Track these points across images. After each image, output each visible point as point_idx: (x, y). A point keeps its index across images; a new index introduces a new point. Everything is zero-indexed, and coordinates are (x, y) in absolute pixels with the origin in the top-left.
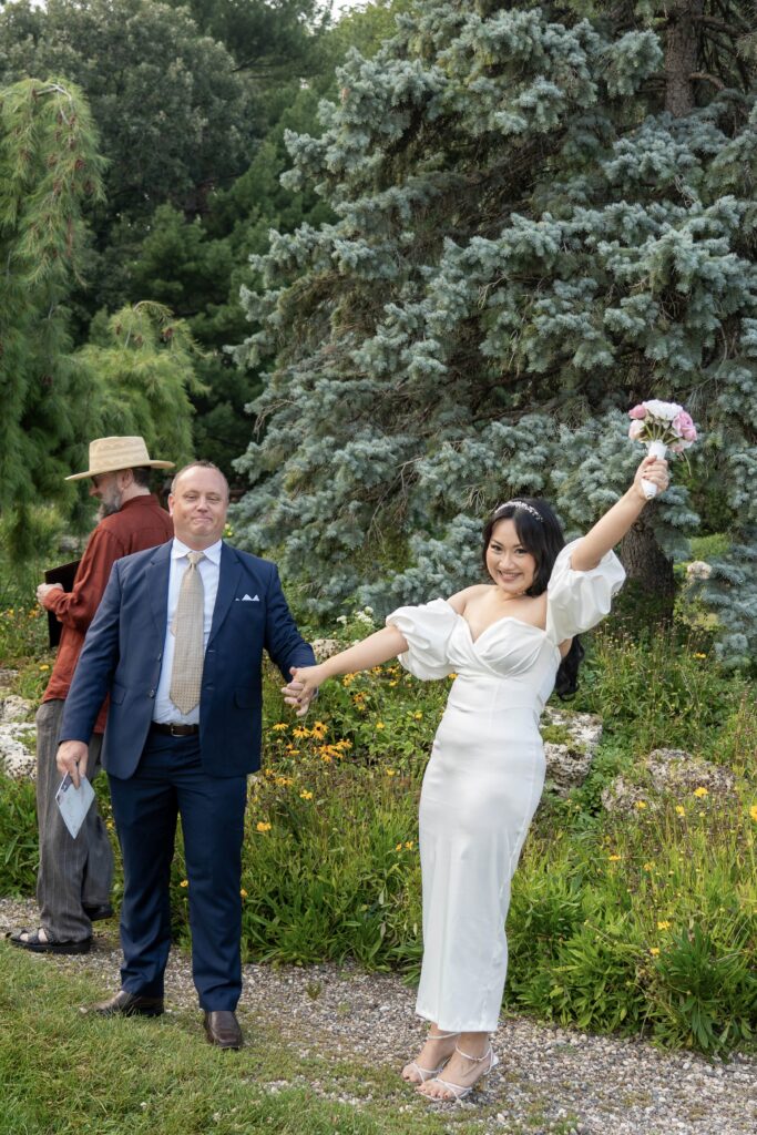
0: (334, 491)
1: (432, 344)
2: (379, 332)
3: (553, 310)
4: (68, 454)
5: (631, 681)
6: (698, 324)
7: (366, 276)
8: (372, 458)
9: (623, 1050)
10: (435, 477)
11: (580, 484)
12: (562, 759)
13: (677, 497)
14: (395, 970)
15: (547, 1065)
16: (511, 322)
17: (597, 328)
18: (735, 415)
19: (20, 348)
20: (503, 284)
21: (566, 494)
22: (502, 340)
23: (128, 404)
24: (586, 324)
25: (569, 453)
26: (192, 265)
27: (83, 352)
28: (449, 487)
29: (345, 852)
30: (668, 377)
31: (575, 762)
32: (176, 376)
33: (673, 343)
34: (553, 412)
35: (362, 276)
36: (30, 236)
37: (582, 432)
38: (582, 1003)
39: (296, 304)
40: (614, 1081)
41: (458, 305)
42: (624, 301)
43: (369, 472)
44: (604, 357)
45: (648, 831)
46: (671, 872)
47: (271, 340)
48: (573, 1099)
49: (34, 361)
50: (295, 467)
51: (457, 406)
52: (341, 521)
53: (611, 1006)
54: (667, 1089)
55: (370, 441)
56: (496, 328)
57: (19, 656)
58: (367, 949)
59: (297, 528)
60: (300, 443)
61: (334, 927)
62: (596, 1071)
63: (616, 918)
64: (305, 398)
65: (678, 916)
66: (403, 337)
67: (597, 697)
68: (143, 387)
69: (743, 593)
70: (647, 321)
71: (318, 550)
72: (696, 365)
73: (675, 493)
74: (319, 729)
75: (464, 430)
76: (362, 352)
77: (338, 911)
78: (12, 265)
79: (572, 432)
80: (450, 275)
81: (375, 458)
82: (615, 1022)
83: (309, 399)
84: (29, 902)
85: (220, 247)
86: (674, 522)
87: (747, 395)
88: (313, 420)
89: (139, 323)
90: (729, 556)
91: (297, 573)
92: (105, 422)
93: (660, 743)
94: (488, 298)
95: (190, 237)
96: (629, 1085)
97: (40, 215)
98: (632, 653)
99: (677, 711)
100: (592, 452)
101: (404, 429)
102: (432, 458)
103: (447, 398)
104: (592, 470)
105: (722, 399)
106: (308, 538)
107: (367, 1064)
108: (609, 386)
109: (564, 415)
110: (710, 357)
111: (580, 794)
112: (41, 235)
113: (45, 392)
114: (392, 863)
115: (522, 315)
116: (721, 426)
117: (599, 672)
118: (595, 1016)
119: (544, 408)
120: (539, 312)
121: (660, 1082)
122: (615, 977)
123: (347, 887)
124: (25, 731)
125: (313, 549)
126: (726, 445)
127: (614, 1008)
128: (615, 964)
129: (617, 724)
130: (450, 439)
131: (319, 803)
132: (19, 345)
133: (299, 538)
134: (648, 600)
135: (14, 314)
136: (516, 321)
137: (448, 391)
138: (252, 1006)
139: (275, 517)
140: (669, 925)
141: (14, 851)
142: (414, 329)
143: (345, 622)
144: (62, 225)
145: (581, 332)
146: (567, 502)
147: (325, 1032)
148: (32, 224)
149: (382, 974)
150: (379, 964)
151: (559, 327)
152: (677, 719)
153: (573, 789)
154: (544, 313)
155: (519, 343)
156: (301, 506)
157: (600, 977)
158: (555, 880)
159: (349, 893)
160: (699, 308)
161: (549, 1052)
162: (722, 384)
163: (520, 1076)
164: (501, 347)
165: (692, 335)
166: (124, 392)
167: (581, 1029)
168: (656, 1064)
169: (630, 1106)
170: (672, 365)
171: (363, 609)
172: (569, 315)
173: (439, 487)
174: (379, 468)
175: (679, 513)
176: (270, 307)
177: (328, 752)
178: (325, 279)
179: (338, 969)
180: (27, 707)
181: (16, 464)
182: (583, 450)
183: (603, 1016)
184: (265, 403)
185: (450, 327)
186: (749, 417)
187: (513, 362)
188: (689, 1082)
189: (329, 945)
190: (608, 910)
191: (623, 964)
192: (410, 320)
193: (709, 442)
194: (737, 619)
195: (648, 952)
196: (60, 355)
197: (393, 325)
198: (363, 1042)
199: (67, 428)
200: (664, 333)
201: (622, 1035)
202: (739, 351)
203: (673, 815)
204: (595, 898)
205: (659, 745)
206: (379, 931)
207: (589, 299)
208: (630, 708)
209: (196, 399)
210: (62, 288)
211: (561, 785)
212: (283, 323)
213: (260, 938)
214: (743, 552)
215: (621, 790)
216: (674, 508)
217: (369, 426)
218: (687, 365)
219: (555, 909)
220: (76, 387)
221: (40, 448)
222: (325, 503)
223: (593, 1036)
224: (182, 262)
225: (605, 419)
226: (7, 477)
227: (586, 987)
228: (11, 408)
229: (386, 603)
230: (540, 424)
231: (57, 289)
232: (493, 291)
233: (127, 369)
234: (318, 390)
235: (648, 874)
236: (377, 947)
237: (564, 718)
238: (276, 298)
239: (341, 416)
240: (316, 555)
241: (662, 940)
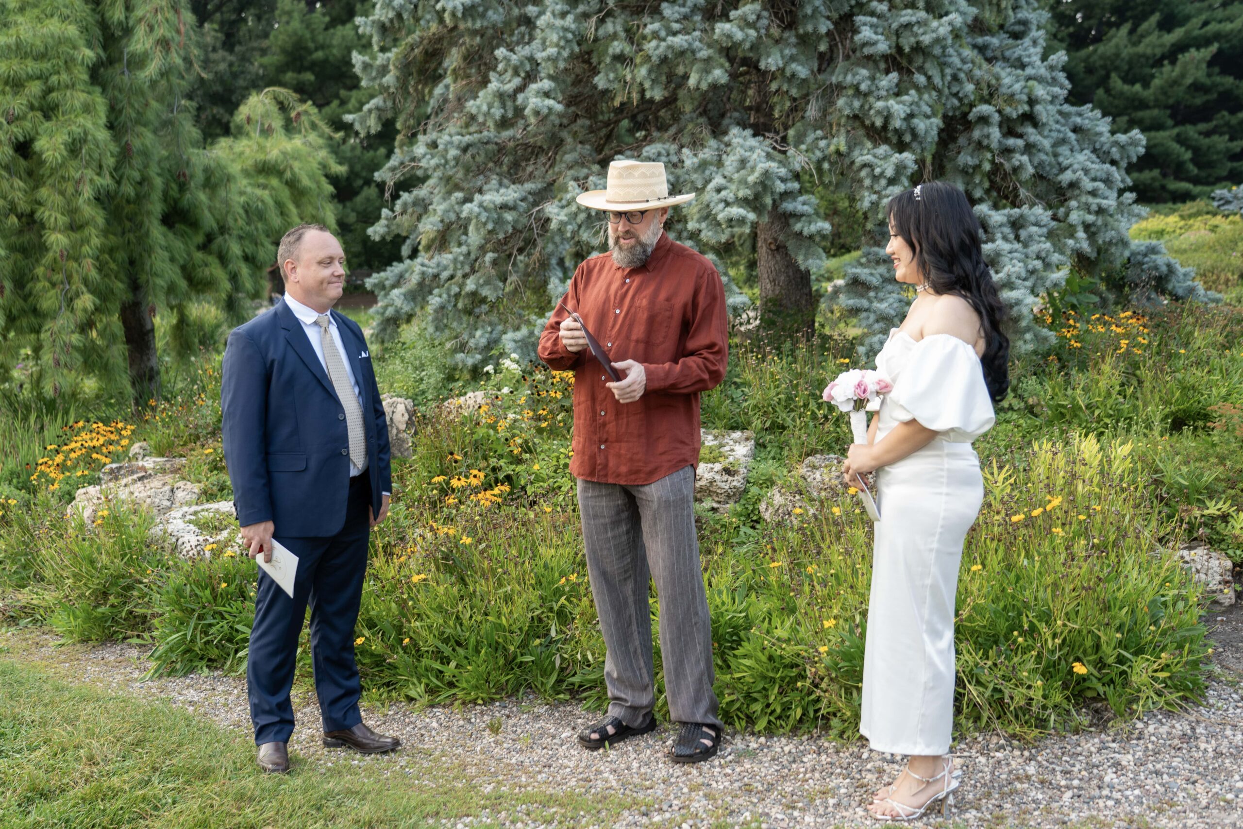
0: (468, 246)
1: (546, 84)
2: (492, 79)
3: (663, 33)
4: (214, 246)
5: (778, 394)
6: (810, 28)
7: (473, 24)
8: (501, 208)
9: (802, 748)
10: (565, 218)
11: (708, 206)
12: (718, 477)
13: (806, 208)
14: (573, 698)
15: (728, 771)
16: (622, 51)
17: (709, 46)
18: (856, 117)
19: (149, 145)
20: (610, 14)
21: (696, 217)
22: (615, 71)
23: (267, 192)
24: (697, 44)
25: (694, 176)
26: (319, 55)
27: (217, 146)
28: (580, 226)
29: (512, 590)
30: (785, 88)
31: (730, 478)
32: (311, 159)
33: (787, 52)
34: (674, 139)
35: (469, 24)
36: (140, 31)
37: (706, 154)
38: (757, 707)
39: (409, 63)
40: (795, 779)
41: (568, 41)
42: (733, 14)
43: (499, 222)
44: (719, 75)
45: (807, 536)
46: (832, 571)
47: (389, 104)
48: (756, 800)
49: (167, 158)
50: (428, 227)
51: (580, 146)
52: (478, 274)
53: (786, 707)
54: (848, 780)
55: (498, 191)
56: (608, 60)
57: (185, 445)
58: (544, 681)
59: (438, 287)
60: (431, 204)
61: (510, 663)
62: (777, 771)
63: (782, 622)
64: (429, 156)
65: (844, 614)
66: (517, 81)
67: (746, 414)
68: (280, 174)
69: (881, 295)
70: (758, 32)
71: (460, 305)
72: (812, 71)
73: (804, 204)
74: (475, 476)
75: (589, 169)
76: (478, 101)
77: (512, 648)
78: (129, 63)
79: (695, 155)
80: (557, 12)
81: (504, 207)
82: (791, 722)
83: (433, 157)
84: (216, 674)
85: (345, 33)
86: (806, 232)
87: (866, 95)
88: (441, 179)
89: (267, 111)
90: (864, 260)
91: (442, 331)
92: (246, 212)
93: (812, 450)
94: (596, 30)
95: (314, 26)
96: (810, 781)
97: (148, 8)
98: (775, 366)
99: (826, 417)
100: (717, 173)
101: (531, 176)
102: (560, 200)
103: (569, 140)
104: (719, 190)
105: (841, 102)
106: (449, 296)
107: (550, 791)
108: (728, 106)
109: (686, 140)
110: (826, 61)
111: (739, 509)
112: (151, 28)
113: (183, 187)
114: (561, 596)
115: (632, 43)
116: (843, 130)
117: (746, 390)
118: (772, 718)
119: (666, 135)
120: (649, 37)
121: (840, 774)
122: (787, 680)
123: (519, 625)
124: (195, 513)
125: (455, 306)
126: (850, 149)
127: (789, 709)
128: (785, 667)
129: (768, 438)
130: (576, 179)
131: (481, 547)
132: (148, 142)
133: (440, 296)
134: (788, 315)
135: (138, 113)
136: (628, 49)
137: (569, 132)
138: (436, 748)
139: (415, 279)
140: (834, 622)
141: (195, 628)
142: (527, 72)
143: (492, 371)
144: (170, 15)
145: (693, 52)
146: (697, 226)
147: (508, 765)
148: (141, 20)
149: (561, 703)
150: (558, 694)
151: (670, 51)
152: (827, 426)
153: (730, 506)
154: (654, 38)
155: (632, 72)
156: (438, 265)
157: (773, 680)
158: (720, 593)
159: (521, 629)
160: (809, 11)
161: (730, 758)
162: (840, 88)
163: (703, 784)
164: (616, 78)
165: (804, 41)
166: (262, 180)
167: (759, 732)
168: (835, 757)
169: (813, 800)
170: (788, 74)
171: (508, 356)
172: (680, 36)
173: (569, 228)
174: (509, 217)
175: (810, 223)
176: (384, 70)
177: (487, 498)
178: (434, 34)
179: (518, 703)
180: (196, 491)
181: (163, 261)
182: (707, 172)
183: (779, 718)
184: (393, 169)
185: (562, 65)
186: (870, 117)
187: (629, 93)
188: (869, 771)
189: (507, 681)
190: (774, 615)
191: (793, 666)
192: (522, 63)
193: (832, 148)
194: (877, 321)
195: (817, 651)
196: (191, 150)
197: (506, 71)
198: (546, 769)
199: (209, 221)
200: (777, 42)
201: (800, 733)
202: (854, 51)
203: (830, 516)
204: (761, 605)
205: (812, 453)
206: (554, 662)
207: (698, 18)
208: (780, 421)
209: (333, 180)
210: (183, 83)
211: (719, 502)
212: (397, 85)
213: (439, 684)
214: (876, 254)
215: (778, 500)
216: (804, 218)
217: (495, 177)
218: (802, 72)
219: (722, 621)
220: (213, 179)
221: (186, 244)
222: (461, 258)
223: (772, 737)
224: (310, 53)
225: (726, 139)
226: (156, 275)
227: (759, 692)
228: (150, 207)
229: (530, 348)
230: (664, 152)
231: (179, 84)
232: (602, 21)
233: (261, 157)
234: (441, 147)
235: (810, 577)
236: (554, 678)
237: (716, 437)
238: (389, 59)
239: (467, 170)
240: (460, 311)
241: (830, 637)
